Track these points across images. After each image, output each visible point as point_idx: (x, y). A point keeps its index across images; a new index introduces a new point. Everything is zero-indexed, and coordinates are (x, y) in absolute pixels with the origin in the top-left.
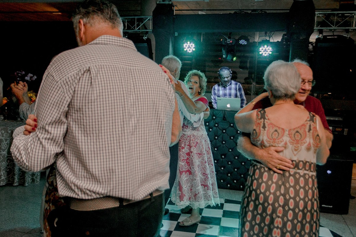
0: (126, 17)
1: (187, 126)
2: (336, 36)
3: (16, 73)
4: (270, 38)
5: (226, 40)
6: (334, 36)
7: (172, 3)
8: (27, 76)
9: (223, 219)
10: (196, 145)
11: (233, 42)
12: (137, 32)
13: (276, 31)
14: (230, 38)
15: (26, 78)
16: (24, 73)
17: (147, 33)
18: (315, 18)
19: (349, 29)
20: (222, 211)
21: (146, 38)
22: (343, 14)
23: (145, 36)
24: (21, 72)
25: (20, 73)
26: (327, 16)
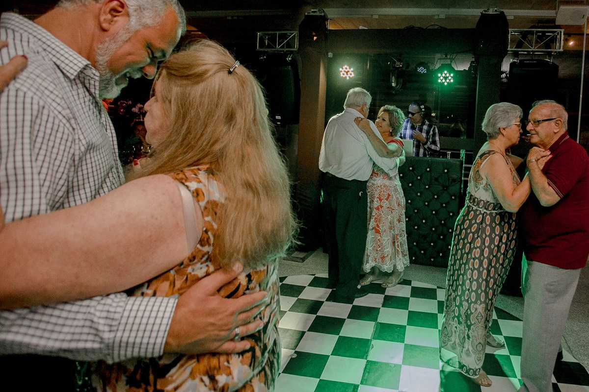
0: (266, 33)
1: (378, 174)
2: (535, 60)
3: (119, 103)
4: (451, 62)
5: (394, 63)
6: (533, 60)
7: (324, 15)
8: (135, 107)
9: (382, 310)
10: (388, 198)
11: (403, 66)
12: (279, 51)
13: (460, 52)
14: (399, 60)
15: (133, 109)
16: (130, 102)
17: (292, 52)
18: (508, 36)
19: (551, 52)
20: (384, 296)
21: (290, 59)
22: (544, 33)
23: (289, 57)
24: (127, 101)
25: (125, 103)
26: (525, 35)
